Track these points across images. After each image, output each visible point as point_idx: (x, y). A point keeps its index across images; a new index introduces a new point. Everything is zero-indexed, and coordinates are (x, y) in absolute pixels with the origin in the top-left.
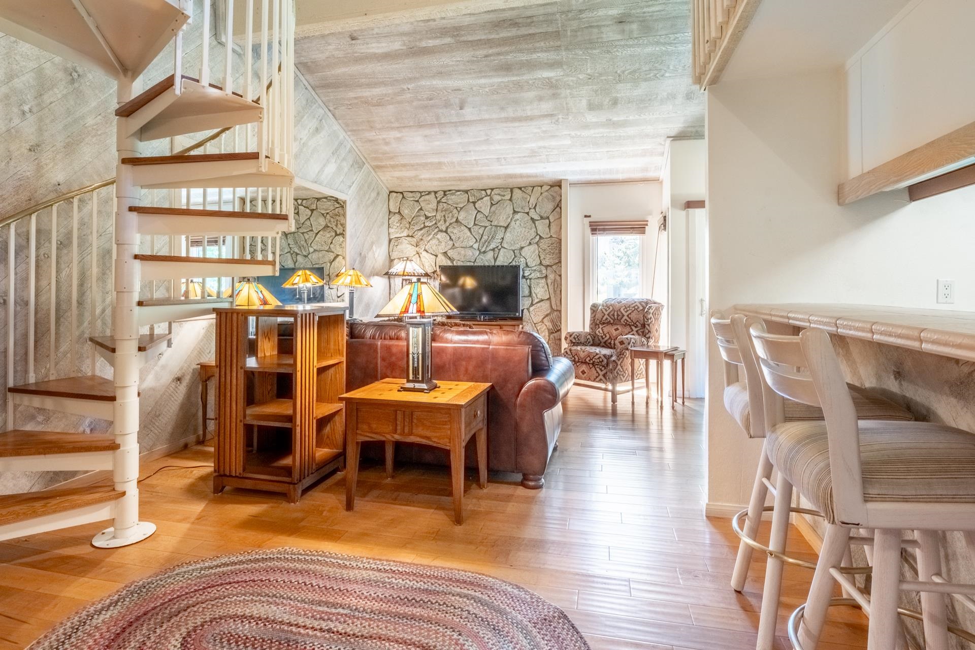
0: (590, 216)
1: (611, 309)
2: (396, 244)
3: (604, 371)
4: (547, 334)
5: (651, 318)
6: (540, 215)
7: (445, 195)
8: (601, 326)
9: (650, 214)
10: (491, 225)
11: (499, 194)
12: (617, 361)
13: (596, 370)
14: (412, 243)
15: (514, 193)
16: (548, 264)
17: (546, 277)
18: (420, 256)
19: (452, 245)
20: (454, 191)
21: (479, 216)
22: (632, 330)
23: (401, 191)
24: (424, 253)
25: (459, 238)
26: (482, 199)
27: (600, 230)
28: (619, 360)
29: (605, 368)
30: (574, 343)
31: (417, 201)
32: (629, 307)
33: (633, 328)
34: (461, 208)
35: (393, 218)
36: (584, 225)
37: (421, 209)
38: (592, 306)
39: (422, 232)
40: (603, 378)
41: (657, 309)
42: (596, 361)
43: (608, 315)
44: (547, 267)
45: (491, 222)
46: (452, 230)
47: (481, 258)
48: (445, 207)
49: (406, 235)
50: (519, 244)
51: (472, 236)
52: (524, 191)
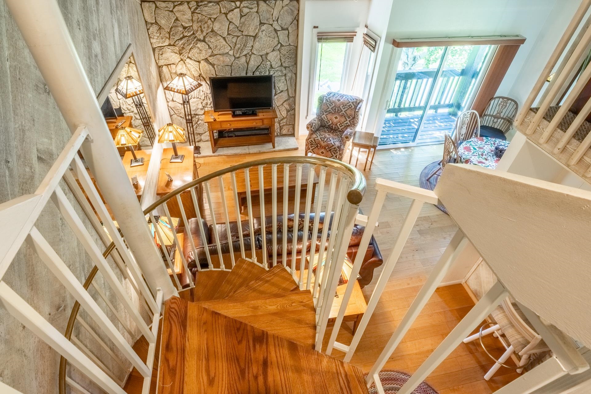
0: (317, 27)
1: (334, 105)
2: (160, 53)
6: (281, 27)
7: (198, 5)
8: (325, 114)
9: (358, 26)
10: (242, 35)
11: (247, 7)
12: (344, 148)
14: (175, 51)
15: (260, 6)
16: (287, 66)
17: (285, 75)
18: (184, 62)
19: (211, 53)
20: (206, 2)
21: (231, 27)
22: (347, 120)
23: (153, 0)
24: (188, 60)
25: (216, 46)
26: (233, 10)
27: (324, 39)
29: (337, 153)
32: (346, 105)
35: (151, 28)
36: (312, 34)
37: (177, 19)
38: (319, 98)
39: (182, 41)
44: (285, 67)
45: (242, 32)
46: (209, 39)
47: (236, 61)
48: (200, 18)
49: (168, 44)
50: (266, 50)
51: (227, 44)
52: (269, 4)
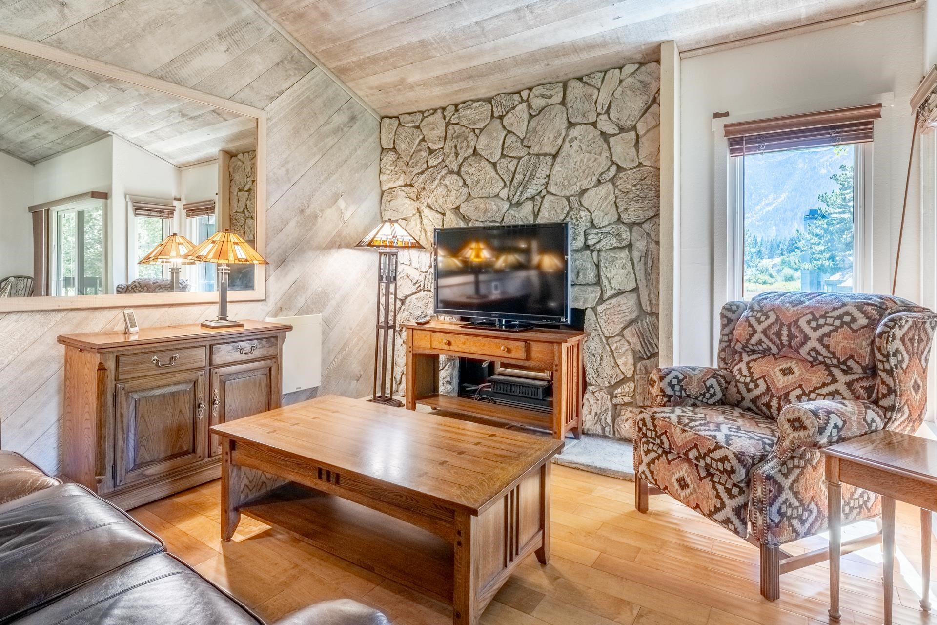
0: (726, 114)
1: (773, 317)
2: (389, 199)
3: (739, 500)
4: (631, 360)
5: (897, 351)
6: (618, 125)
7: (457, 110)
8: (746, 358)
9: (888, 87)
10: (529, 154)
11: (542, 96)
12: (780, 478)
13: (714, 487)
14: (411, 195)
15: (569, 89)
16: (633, 219)
17: (630, 246)
18: (420, 216)
19: (467, 195)
20: (470, 103)
21: (510, 140)
22: (834, 380)
23: (396, 114)
24: (426, 212)
25: (478, 182)
26: (514, 108)
27: (749, 140)
28: (786, 476)
29: (741, 492)
30: (670, 396)
31: (418, 127)
32: (824, 317)
33: (837, 372)
34: (481, 130)
35: (385, 158)
36: (712, 133)
37: (423, 140)
38: (724, 308)
39: (424, 176)
40: (734, 518)
41: (918, 326)
42: (714, 464)
43: (764, 332)
44: (631, 225)
45: (529, 148)
46: (467, 169)
47: (512, 212)
48: (457, 131)
49: (403, 184)
50: (578, 184)
51: (497, 177)
52: (588, 81)
